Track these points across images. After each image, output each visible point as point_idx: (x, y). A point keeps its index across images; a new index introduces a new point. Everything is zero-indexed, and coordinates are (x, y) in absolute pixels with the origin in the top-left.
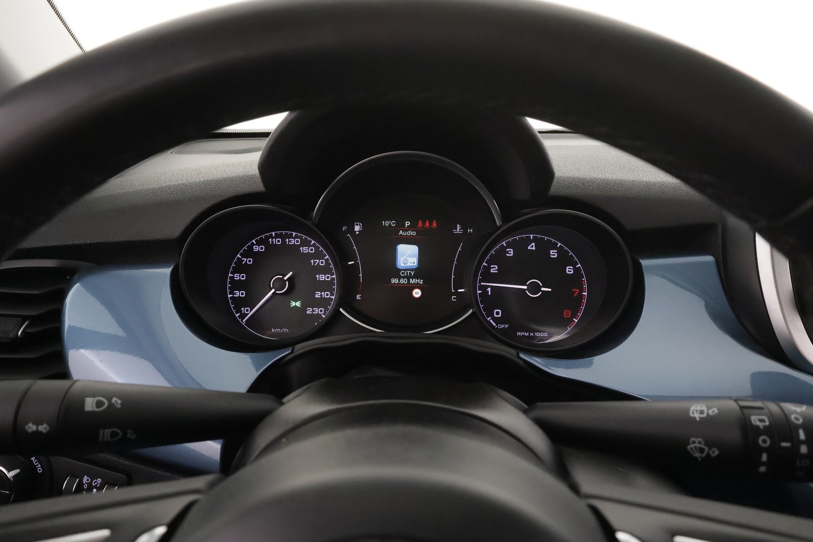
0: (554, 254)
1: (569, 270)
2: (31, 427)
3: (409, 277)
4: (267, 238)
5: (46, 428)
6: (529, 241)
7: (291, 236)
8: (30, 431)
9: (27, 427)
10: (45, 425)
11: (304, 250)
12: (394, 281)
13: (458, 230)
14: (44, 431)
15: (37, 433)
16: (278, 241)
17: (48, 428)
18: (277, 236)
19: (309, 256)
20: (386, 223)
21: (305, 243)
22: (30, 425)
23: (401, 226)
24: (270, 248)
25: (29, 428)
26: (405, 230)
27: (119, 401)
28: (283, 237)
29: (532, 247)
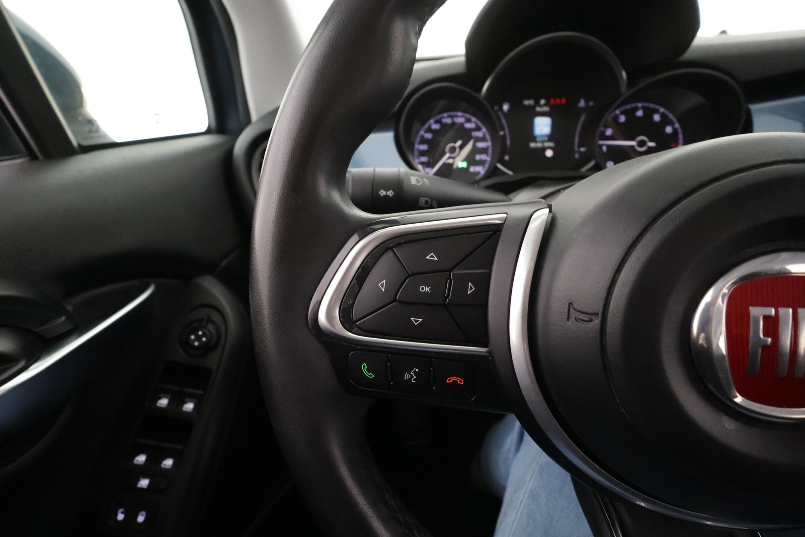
0: (657, 118)
1: (669, 130)
2: (383, 193)
3: (543, 142)
4: (441, 119)
5: (391, 193)
6: (637, 109)
7: (457, 116)
8: (382, 195)
9: (380, 193)
10: (391, 191)
11: (468, 126)
12: (532, 145)
13: (582, 103)
14: (391, 195)
15: (386, 196)
16: (448, 121)
17: (393, 193)
18: (449, 117)
19: (471, 130)
20: (526, 103)
21: (468, 121)
22: (382, 191)
23: (537, 103)
24: (444, 126)
25: (382, 193)
26: (541, 106)
27: (427, 181)
28: (452, 117)
29: (640, 113)
